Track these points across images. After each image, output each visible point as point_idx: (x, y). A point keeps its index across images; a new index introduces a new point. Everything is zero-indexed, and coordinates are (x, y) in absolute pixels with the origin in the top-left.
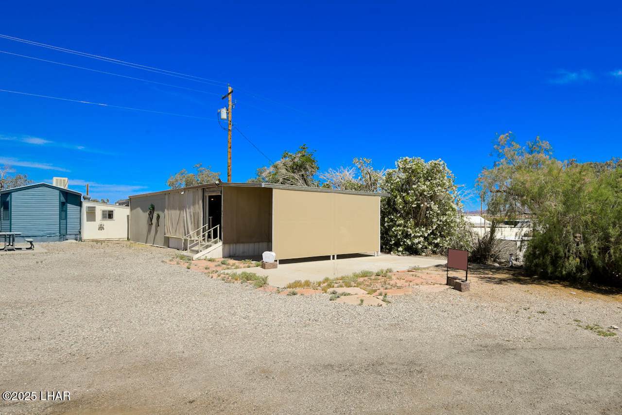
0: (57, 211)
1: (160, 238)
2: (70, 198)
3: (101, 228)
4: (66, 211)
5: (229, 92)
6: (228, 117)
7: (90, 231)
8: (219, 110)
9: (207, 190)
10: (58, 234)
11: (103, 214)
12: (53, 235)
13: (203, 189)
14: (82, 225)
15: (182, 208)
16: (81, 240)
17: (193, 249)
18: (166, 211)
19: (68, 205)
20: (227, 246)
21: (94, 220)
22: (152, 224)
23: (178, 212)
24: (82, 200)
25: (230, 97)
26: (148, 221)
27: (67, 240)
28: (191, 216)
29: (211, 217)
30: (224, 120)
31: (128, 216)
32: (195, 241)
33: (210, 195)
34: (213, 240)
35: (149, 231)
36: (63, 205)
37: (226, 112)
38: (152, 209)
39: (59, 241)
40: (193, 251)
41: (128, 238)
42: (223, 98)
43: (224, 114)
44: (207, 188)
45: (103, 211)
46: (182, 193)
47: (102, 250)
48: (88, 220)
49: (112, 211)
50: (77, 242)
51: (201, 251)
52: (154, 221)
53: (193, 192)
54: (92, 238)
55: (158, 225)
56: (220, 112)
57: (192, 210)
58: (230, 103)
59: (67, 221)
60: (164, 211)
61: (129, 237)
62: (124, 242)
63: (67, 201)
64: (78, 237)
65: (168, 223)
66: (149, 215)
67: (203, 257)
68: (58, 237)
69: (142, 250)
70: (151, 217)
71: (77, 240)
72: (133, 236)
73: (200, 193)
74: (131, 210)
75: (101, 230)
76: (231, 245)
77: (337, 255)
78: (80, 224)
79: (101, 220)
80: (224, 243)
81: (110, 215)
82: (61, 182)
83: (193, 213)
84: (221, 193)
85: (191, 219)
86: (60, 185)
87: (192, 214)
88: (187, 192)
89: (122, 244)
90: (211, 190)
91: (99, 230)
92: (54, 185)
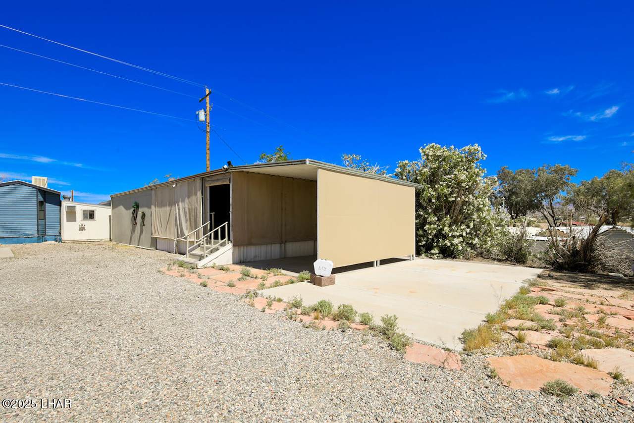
0: (35, 211)
1: (146, 238)
2: (49, 197)
3: (82, 228)
4: (44, 211)
5: (207, 94)
6: (206, 119)
7: (70, 231)
8: (197, 112)
9: (208, 179)
10: (36, 235)
11: (84, 214)
12: (31, 236)
13: (203, 178)
14: (62, 225)
15: (172, 203)
16: (61, 241)
17: (193, 252)
18: (153, 207)
19: (47, 204)
20: (237, 248)
21: (75, 220)
22: (136, 223)
23: (168, 208)
24: (62, 199)
25: (208, 99)
26: (132, 221)
27: (47, 241)
28: (185, 212)
29: (213, 213)
30: (202, 122)
31: (110, 216)
32: (195, 242)
33: (212, 185)
34: (221, 242)
35: (133, 230)
36: (41, 204)
37: (204, 113)
38: (137, 206)
39: (38, 242)
40: (194, 256)
41: (110, 239)
42: (200, 101)
43: (202, 116)
44: (208, 177)
45: (84, 211)
46: (174, 186)
47: (81, 254)
48: (68, 221)
49: (93, 211)
50: (57, 243)
51: (207, 256)
52: (139, 220)
53: (188, 183)
54: (73, 239)
55: (143, 224)
56: (198, 114)
57: (187, 206)
58: (208, 105)
59: (45, 221)
60: (151, 208)
61: (112, 238)
62: (106, 243)
63: (45, 200)
64: (58, 238)
65: (156, 222)
66: (133, 213)
67: (211, 264)
68: (37, 239)
69: (127, 252)
70: (135, 215)
71: (57, 241)
72: (116, 237)
73: (198, 183)
74: (113, 209)
75: (82, 230)
76: (242, 248)
77: (380, 261)
78: (60, 225)
79: (81, 221)
80: (234, 246)
81: (91, 215)
82: (41, 181)
83: (189, 209)
84: (230, 182)
85: (186, 216)
86: (40, 184)
87: (187, 211)
88: (178, 185)
89: (104, 246)
90: (215, 178)
91: (80, 230)
92: (33, 183)
